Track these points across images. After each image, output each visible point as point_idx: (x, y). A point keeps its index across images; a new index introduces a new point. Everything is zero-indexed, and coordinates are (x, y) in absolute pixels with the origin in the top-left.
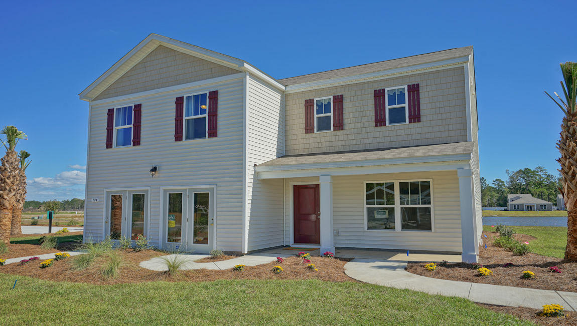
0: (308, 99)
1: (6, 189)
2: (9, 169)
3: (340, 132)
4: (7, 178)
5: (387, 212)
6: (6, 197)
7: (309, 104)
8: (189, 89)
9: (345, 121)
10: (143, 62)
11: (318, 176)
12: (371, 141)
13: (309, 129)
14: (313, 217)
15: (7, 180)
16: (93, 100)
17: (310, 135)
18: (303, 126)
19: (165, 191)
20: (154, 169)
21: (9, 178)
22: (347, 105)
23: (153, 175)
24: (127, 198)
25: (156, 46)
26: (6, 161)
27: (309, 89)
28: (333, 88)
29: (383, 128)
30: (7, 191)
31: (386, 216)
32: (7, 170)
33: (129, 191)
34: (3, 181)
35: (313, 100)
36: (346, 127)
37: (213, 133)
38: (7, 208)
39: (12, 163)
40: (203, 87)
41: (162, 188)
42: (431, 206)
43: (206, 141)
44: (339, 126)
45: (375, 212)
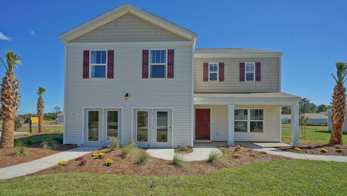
0: (205, 62)
1: (11, 103)
2: (11, 87)
3: (222, 82)
4: (11, 95)
5: (243, 123)
6: (10, 110)
7: (206, 65)
8: (152, 46)
9: (225, 77)
10: (114, 21)
11: (227, 104)
12: (237, 88)
13: (205, 79)
14: (209, 126)
15: (11, 96)
16: (68, 42)
17: (206, 82)
18: (202, 77)
19: (134, 109)
20: (127, 95)
21: (13, 94)
22: (226, 68)
23: (127, 99)
24: (103, 113)
25: (125, 12)
26: (9, 80)
27: (206, 57)
28: (219, 59)
29: (243, 82)
30: (11, 105)
31: (243, 125)
32: (10, 88)
33: (104, 109)
34: (7, 97)
35: (208, 63)
36: (225, 80)
37: (171, 75)
38: (11, 119)
39: (14, 82)
40: (164, 46)
41: (132, 108)
42: (263, 121)
43: (166, 80)
44: (222, 79)
45: (238, 123)
